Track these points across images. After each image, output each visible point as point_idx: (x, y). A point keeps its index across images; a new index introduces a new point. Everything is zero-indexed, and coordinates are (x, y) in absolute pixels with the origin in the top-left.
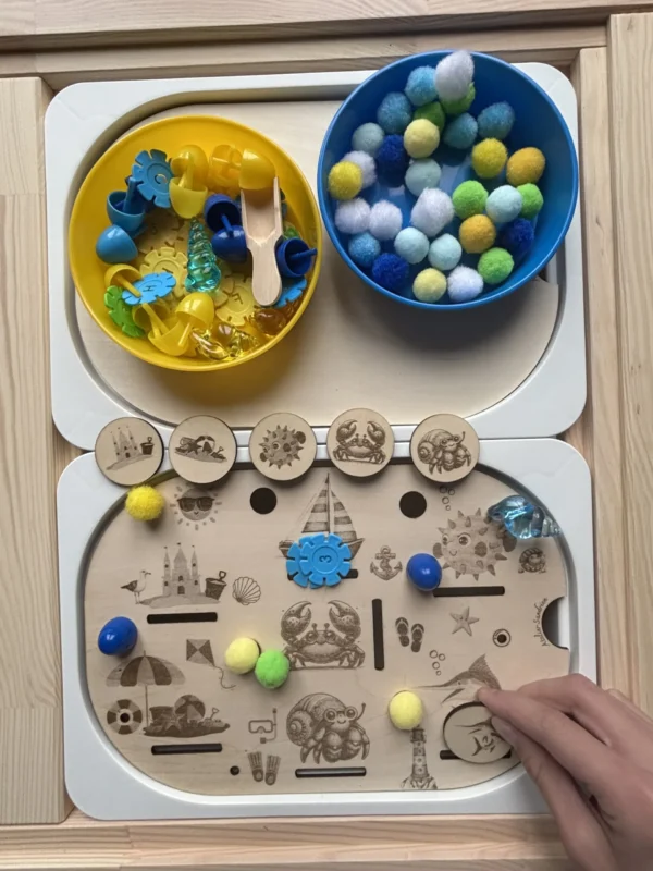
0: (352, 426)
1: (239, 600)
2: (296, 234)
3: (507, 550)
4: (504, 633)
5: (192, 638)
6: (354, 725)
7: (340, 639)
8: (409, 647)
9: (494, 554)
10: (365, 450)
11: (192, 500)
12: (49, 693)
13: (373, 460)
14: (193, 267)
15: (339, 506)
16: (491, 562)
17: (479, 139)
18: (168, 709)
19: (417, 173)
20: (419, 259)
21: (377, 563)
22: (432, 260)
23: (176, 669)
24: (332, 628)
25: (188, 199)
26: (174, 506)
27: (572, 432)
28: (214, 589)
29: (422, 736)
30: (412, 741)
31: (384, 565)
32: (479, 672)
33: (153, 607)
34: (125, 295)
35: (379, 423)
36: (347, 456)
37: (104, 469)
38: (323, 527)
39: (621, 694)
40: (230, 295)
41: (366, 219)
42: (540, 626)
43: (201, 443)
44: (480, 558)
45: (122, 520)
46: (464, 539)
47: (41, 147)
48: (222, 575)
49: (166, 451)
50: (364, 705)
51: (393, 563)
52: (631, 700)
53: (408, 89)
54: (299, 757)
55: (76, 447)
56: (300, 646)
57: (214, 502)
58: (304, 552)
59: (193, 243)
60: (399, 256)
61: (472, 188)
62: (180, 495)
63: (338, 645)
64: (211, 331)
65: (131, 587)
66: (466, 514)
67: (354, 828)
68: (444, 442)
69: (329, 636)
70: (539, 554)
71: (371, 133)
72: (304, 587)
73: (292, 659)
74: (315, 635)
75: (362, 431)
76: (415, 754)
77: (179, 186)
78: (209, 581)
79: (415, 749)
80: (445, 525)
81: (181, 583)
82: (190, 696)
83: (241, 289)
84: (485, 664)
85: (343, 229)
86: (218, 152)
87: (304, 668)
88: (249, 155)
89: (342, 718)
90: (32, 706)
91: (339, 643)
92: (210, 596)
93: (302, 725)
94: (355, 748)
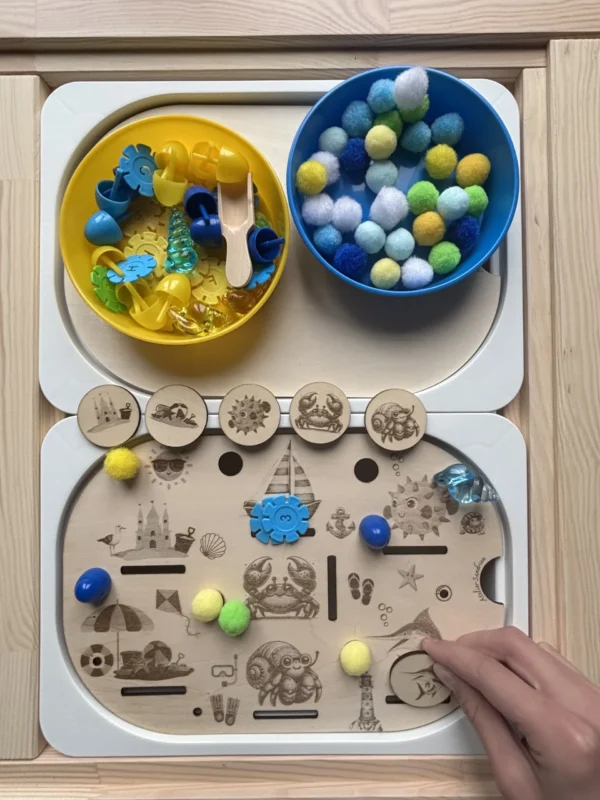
0: (313, 398)
1: (206, 554)
2: (267, 224)
3: (451, 513)
4: (445, 588)
5: (161, 588)
6: (308, 671)
7: (297, 592)
8: (360, 600)
9: (438, 517)
10: (324, 419)
11: (166, 462)
12: (28, 638)
13: (331, 429)
14: (172, 250)
15: (300, 470)
16: (435, 524)
17: (433, 144)
18: (138, 654)
19: (376, 173)
20: (376, 250)
21: (333, 523)
22: (388, 251)
23: (145, 616)
24: (290, 581)
25: (170, 190)
26: (147, 466)
27: (511, 408)
28: (183, 544)
29: (370, 682)
30: (361, 687)
31: (339, 524)
32: (423, 624)
33: (127, 560)
34: (109, 274)
35: (337, 395)
36: (308, 424)
37: (85, 431)
38: (284, 489)
39: (550, 647)
40: (205, 276)
41: (330, 213)
42: (479, 583)
43: (175, 410)
44: (427, 521)
45: (100, 479)
46: (412, 502)
47: (37, 138)
49: (143, 417)
50: (317, 653)
51: (347, 523)
52: (559, 652)
53: (370, 99)
55: (61, 412)
56: (261, 597)
57: (185, 464)
58: (266, 511)
59: (173, 229)
60: (358, 246)
61: (425, 188)
62: (155, 457)
63: (296, 597)
64: (188, 309)
65: (107, 540)
66: (414, 480)
67: (306, 766)
68: (395, 414)
69: (288, 589)
70: (479, 517)
71: (336, 136)
72: (266, 544)
73: (253, 609)
74: (275, 587)
75: (321, 403)
76: (363, 699)
77: (161, 177)
78: (179, 536)
79: (363, 694)
80: (395, 490)
81: (153, 538)
82: (158, 642)
83: (216, 272)
84: (428, 616)
85: (308, 221)
86: (197, 148)
87: (264, 618)
88: (226, 152)
89: (297, 664)
90: (11, 649)
91: (296, 595)
92: (180, 550)
93: (261, 670)
94: (309, 692)
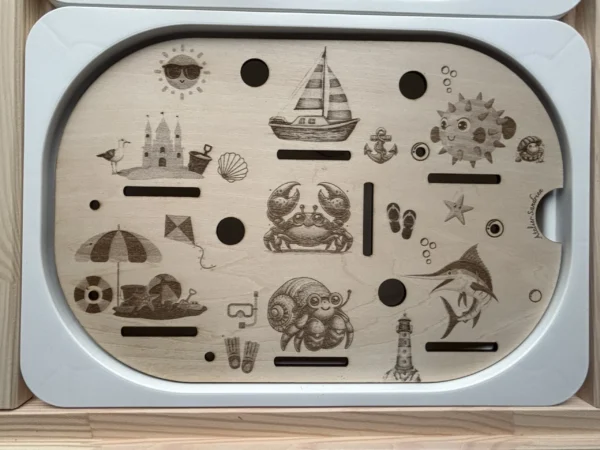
1: (225, 176)
3: (506, 137)
4: (497, 223)
5: (172, 213)
6: (338, 312)
7: (328, 222)
8: (400, 233)
9: (492, 141)
11: (180, 67)
15: (336, 83)
16: (488, 149)
18: (142, 289)
21: (372, 145)
23: (152, 245)
24: (321, 210)
26: (158, 72)
28: (199, 163)
29: (408, 326)
30: (398, 332)
31: (379, 147)
33: (132, 179)
38: (317, 104)
42: (534, 217)
44: (478, 145)
46: (463, 123)
48: (208, 149)
50: (349, 292)
51: (388, 146)
54: (278, 344)
56: (287, 227)
57: (202, 71)
62: (166, 61)
63: (327, 229)
65: (108, 156)
66: (467, 98)
67: (335, 419)
69: (318, 219)
73: (278, 241)
76: (400, 345)
78: (193, 154)
79: (400, 340)
80: (445, 108)
81: (163, 155)
82: (166, 275)
84: (476, 254)
87: (290, 250)
89: (326, 305)
91: (327, 226)
92: (193, 170)
93: (285, 310)
94: (338, 337)
